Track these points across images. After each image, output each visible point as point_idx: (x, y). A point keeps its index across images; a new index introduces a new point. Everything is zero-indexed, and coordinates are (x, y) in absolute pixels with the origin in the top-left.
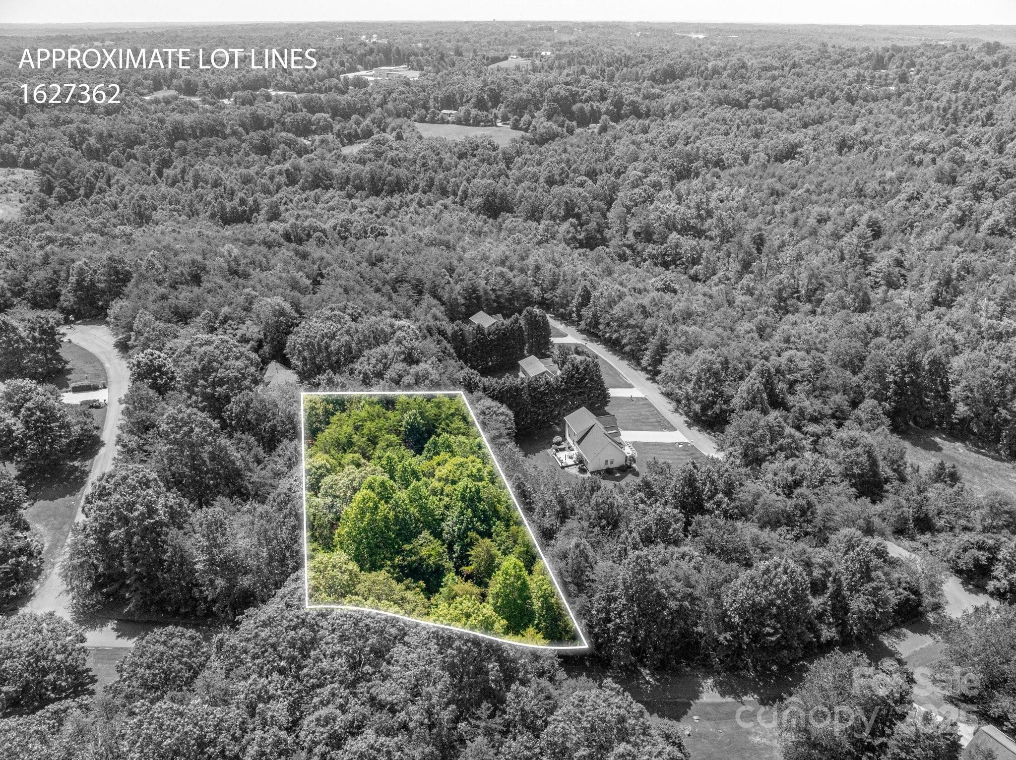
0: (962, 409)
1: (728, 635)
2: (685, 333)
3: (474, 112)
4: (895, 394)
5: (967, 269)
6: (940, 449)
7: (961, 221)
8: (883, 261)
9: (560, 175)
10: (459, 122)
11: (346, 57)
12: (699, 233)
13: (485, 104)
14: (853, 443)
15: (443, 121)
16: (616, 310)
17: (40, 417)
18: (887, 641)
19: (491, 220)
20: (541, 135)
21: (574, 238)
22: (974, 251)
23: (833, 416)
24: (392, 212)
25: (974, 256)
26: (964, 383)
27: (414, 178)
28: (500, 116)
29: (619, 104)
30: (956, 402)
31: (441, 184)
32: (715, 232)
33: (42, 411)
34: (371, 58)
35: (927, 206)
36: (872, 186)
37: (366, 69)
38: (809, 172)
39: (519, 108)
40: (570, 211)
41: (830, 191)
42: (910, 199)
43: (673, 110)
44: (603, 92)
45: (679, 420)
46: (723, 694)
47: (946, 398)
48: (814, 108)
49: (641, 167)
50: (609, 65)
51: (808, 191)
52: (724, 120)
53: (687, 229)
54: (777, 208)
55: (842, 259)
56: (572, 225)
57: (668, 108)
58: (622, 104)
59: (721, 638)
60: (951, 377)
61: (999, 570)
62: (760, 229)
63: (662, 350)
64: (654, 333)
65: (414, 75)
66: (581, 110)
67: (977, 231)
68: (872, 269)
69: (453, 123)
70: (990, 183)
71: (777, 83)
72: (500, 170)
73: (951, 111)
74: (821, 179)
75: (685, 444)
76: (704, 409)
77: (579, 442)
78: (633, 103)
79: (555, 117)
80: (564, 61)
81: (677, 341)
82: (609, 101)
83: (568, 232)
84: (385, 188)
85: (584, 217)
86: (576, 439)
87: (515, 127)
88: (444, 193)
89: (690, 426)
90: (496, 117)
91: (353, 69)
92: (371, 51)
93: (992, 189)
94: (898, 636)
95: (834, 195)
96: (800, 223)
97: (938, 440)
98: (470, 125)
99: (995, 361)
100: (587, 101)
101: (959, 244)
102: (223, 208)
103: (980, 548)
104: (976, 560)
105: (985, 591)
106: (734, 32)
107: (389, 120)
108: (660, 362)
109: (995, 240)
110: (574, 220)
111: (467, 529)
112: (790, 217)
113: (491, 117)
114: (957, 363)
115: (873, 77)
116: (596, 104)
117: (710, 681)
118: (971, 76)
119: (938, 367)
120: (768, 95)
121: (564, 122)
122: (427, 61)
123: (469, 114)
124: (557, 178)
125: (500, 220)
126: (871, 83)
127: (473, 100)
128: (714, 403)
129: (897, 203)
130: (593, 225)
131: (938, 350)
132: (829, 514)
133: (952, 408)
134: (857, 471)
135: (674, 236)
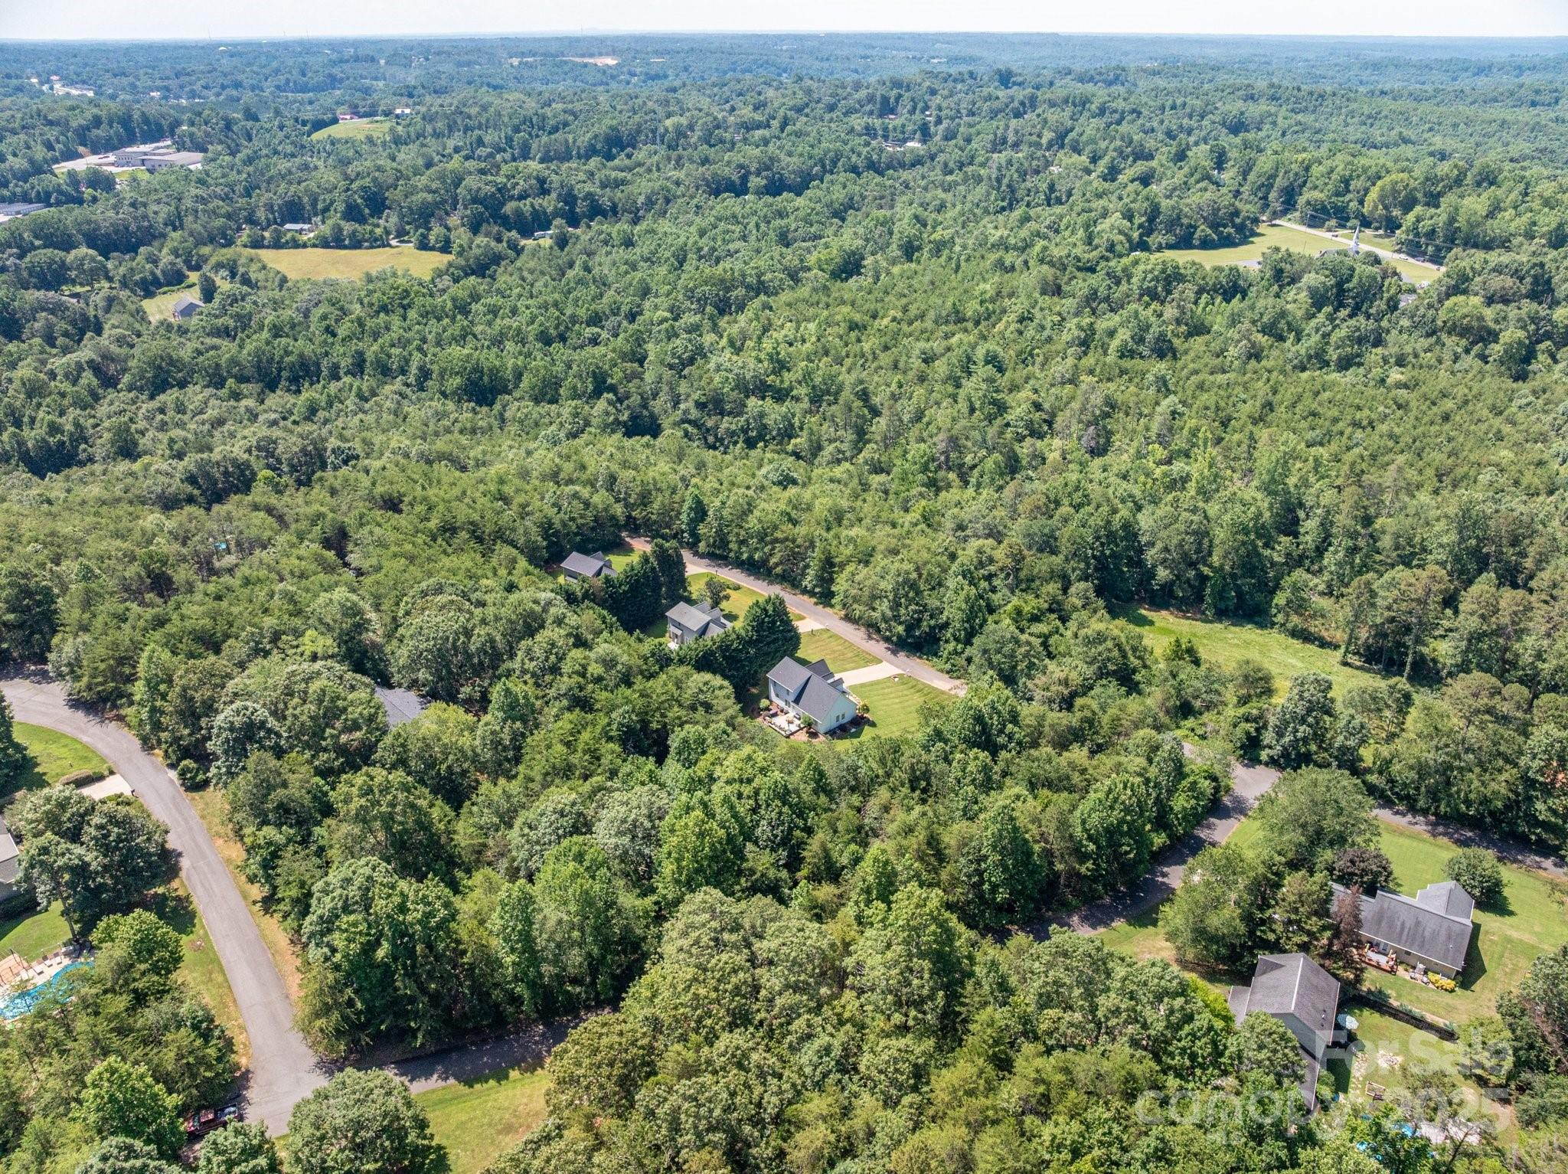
0: (1163, 574)
1: (1090, 865)
2: (851, 540)
3: (348, 227)
4: (1096, 569)
5: (1111, 404)
6: (1151, 623)
7: (1085, 344)
8: (1019, 407)
9: (557, 327)
10: (324, 243)
11: (52, 134)
12: (781, 395)
13: (360, 212)
14: (1100, 638)
15: (296, 245)
16: (752, 522)
17: (119, 835)
18: (1202, 834)
19: (485, 409)
20: (477, 258)
21: (617, 422)
22: (1109, 380)
23: (1051, 610)
24: (321, 414)
25: (1112, 386)
26: (1159, 545)
27: (327, 354)
28: (393, 229)
29: (569, 198)
30: (1154, 566)
31: (378, 361)
32: (802, 391)
33: (118, 824)
34: (99, 132)
35: (1043, 328)
36: (972, 308)
37: (95, 152)
38: (887, 293)
39: (423, 216)
40: (601, 385)
41: (922, 316)
42: (1022, 320)
43: (650, 203)
44: (542, 181)
45: (879, 648)
46: (1094, 926)
47: (1140, 563)
48: (838, 187)
49: (666, 305)
50: (517, 130)
51: (894, 319)
52: (734, 216)
53: (762, 389)
54: (866, 347)
55: (972, 410)
56: (610, 403)
57: (641, 199)
58: (575, 198)
59: (1083, 870)
60: (1144, 540)
61: (1268, 737)
62: (861, 382)
63: (829, 567)
64: (812, 545)
65: (194, 161)
66: (518, 213)
67: (1105, 353)
68: (1009, 417)
69: (314, 246)
70: (1102, 292)
71: (771, 148)
72: (463, 328)
73: (1005, 181)
74: (904, 301)
75: (900, 676)
76: (909, 628)
77: (797, 701)
78: (590, 196)
79: (484, 227)
80: (440, 125)
81: (848, 551)
82: (554, 195)
83: (607, 414)
84: (284, 374)
85: (621, 390)
86: (791, 698)
87: (423, 246)
88: (385, 371)
89: (894, 653)
90: (388, 233)
91: (71, 155)
92: (97, 122)
93: (1107, 299)
94: (1209, 827)
95: (929, 324)
96: (901, 365)
97: (1143, 612)
98: (345, 247)
99: (1185, 515)
100: (522, 197)
101: (1091, 372)
102: (21, 443)
103: (1247, 720)
104: (1248, 733)
105: (1260, 762)
106: (656, 53)
107: (206, 250)
108: (831, 581)
109: (1127, 364)
110: (611, 396)
111: (790, 829)
112: (885, 359)
113: (378, 231)
114: (1145, 521)
115: (885, 129)
116: (537, 202)
117: (1076, 919)
118: (1007, 127)
119: (1130, 531)
120: (768, 168)
121: (499, 233)
122: (207, 134)
123: (341, 230)
124: (553, 332)
125: (497, 407)
126: (886, 138)
127: (341, 207)
128: (920, 620)
129: (1007, 325)
130: (635, 399)
131: (1124, 512)
132: (1116, 721)
133: (1151, 574)
134: (1111, 667)
135: (753, 402)
